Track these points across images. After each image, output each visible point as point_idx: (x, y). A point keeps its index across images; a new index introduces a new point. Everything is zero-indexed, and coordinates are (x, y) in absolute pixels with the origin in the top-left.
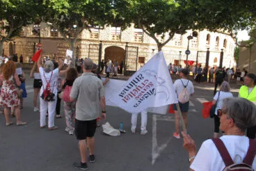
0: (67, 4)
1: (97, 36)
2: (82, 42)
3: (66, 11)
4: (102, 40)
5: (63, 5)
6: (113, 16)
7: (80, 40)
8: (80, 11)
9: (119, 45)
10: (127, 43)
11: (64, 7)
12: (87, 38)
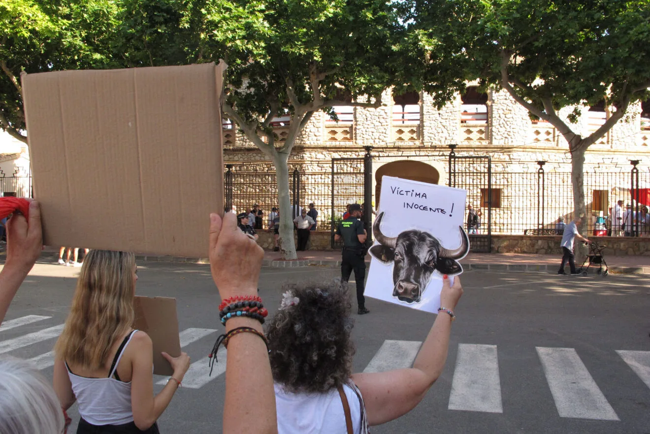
0: (262, 25)
1: (351, 132)
2: (307, 155)
3: (258, 49)
4: (368, 143)
5: (248, 26)
6: (421, 52)
7: (301, 149)
8: (307, 45)
10: (452, 147)
11: (251, 34)
12: (321, 143)
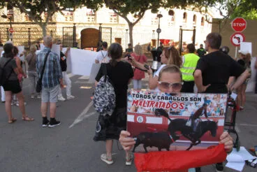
1: (72, 18)
4: (76, 22)
9: (93, 26)
10: (100, 24)
